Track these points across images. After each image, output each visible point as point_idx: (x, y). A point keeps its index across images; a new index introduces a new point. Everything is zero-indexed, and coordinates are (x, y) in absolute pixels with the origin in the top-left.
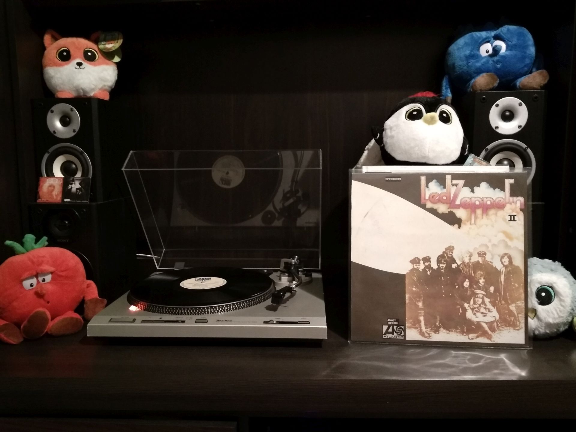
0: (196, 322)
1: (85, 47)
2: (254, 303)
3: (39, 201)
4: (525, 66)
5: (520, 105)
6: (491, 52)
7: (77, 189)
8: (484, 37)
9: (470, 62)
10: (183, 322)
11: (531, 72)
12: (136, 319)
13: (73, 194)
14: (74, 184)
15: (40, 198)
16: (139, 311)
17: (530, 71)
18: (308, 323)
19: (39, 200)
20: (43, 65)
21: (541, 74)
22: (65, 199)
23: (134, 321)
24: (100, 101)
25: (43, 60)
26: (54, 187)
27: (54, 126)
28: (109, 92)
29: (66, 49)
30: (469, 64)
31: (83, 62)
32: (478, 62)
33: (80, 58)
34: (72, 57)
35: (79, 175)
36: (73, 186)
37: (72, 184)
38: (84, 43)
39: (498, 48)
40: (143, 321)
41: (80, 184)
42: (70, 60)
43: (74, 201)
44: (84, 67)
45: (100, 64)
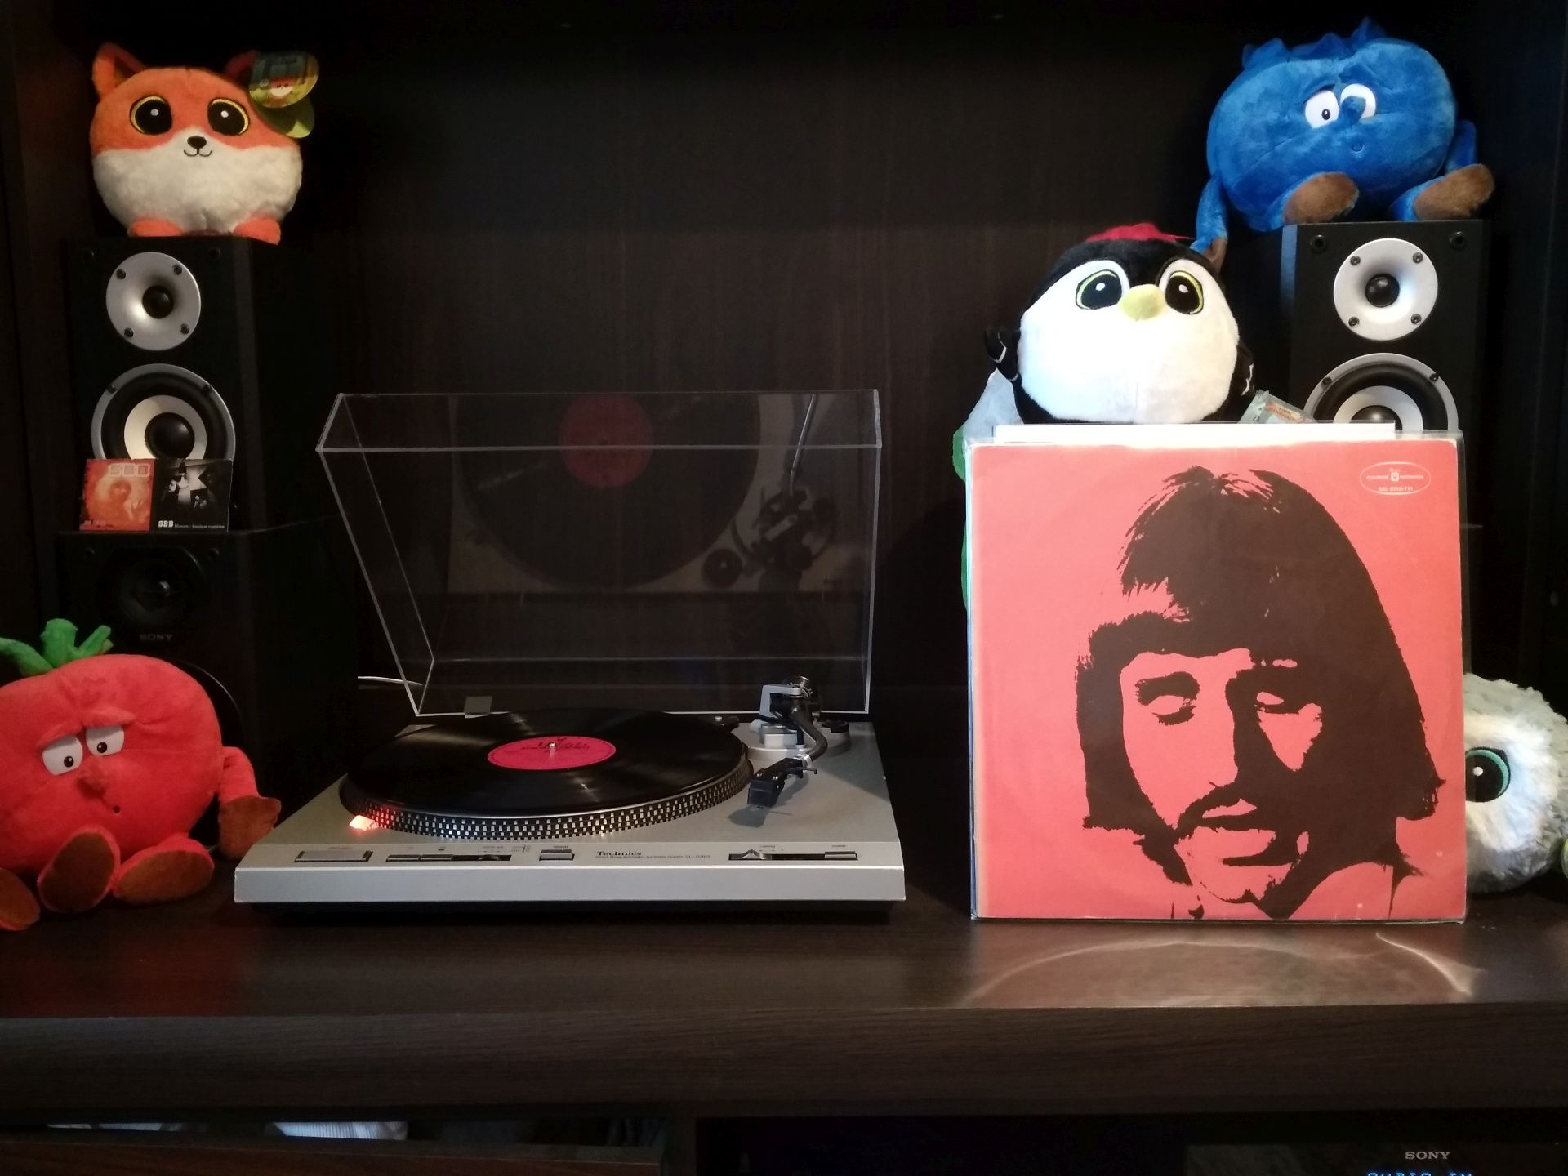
0: (540, 860)
1: (213, 94)
2: (696, 806)
3: (86, 526)
4: (1429, 155)
5: (1418, 259)
6: (1335, 115)
7: (194, 493)
8: (1317, 75)
9: (1279, 144)
10: (506, 858)
11: (1442, 172)
12: (372, 853)
13: (183, 505)
14: (185, 477)
15: (88, 519)
16: (377, 831)
17: (1439, 169)
18: (852, 857)
19: (86, 522)
20: (94, 143)
21: (1472, 175)
22: (160, 522)
23: (367, 856)
24: (257, 246)
25: (92, 129)
26: (128, 487)
27: (125, 316)
28: (277, 221)
29: (159, 99)
30: (1278, 148)
31: (207, 138)
32: (1300, 142)
33: (197, 124)
34: (175, 123)
35: (198, 453)
36: (183, 483)
37: (178, 479)
38: (207, 85)
39: (1355, 105)
40: (391, 857)
41: (202, 478)
42: (170, 130)
43: (187, 526)
44: (211, 152)
45: (253, 143)
